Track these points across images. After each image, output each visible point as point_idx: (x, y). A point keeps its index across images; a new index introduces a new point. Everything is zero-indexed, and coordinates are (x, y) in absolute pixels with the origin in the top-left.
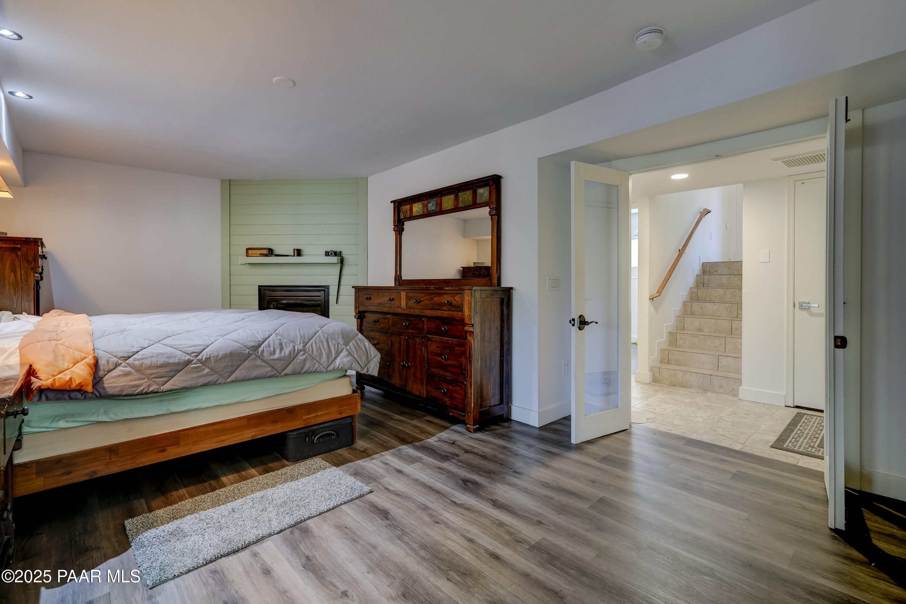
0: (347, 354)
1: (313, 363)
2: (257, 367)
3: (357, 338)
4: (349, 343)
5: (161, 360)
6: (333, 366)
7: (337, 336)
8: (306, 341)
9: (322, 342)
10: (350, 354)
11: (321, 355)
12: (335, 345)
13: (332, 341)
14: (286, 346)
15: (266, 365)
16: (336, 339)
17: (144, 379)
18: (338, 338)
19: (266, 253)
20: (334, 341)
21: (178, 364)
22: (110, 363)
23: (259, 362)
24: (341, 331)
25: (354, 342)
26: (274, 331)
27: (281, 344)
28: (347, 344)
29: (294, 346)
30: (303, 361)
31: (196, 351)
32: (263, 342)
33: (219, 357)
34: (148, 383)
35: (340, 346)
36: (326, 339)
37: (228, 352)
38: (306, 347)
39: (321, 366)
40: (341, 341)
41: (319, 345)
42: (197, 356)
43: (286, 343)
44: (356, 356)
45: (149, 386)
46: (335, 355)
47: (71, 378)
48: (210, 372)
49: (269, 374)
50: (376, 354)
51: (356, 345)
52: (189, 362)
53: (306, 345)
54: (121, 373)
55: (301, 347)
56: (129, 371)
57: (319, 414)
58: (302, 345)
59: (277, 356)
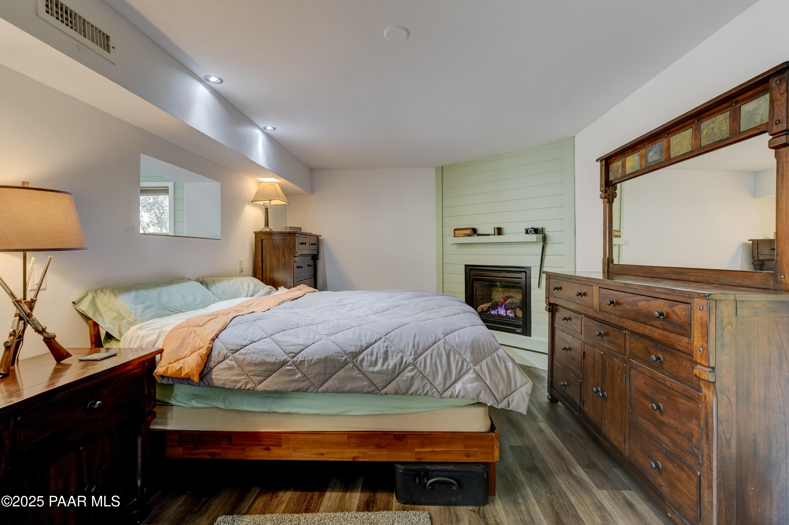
0: (474, 378)
1: (424, 384)
2: (353, 379)
3: (495, 354)
4: (482, 360)
5: (260, 358)
6: (450, 392)
7: (463, 350)
8: (419, 352)
9: (439, 355)
10: (479, 377)
11: (435, 374)
12: (458, 362)
13: (455, 356)
14: (392, 356)
15: (364, 378)
16: (462, 353)
17: (244, 375)
18: (464, 352)
20: (457, 357)
21: (274, 363)
22: (221, 354)
23: (355, 373)
24: (473, 343)
25: (489, 360)
26: (385, 334)
27: (386, 353)
28: (476, 362)
29: (402, 358)
30: (410, 379)
31: (294, 351)
32: (366, 348)
33: (313, 362)
34: (246, 380)
35: (465, 364)
36: (447, 352)
37: (323, 357)
38: (418, 360)
39: (433, 389)
40: (468, 356)
41: (436, 359)
42: (293, 357)
43: (393, 353)
44: (488, 381)
45: (247, 383)
46: (456, 376)
47: (181, 368)
48: (302, 377)
49: (365, 390)
50: (524, 382)
51: (491, 366)
52: (284, 363)
53: (418, 357)
54: (226, 367)
55: (410, 360)
56: (233, 365)
57: (436, 450)
58: (412, 357)
59: (377, 368)
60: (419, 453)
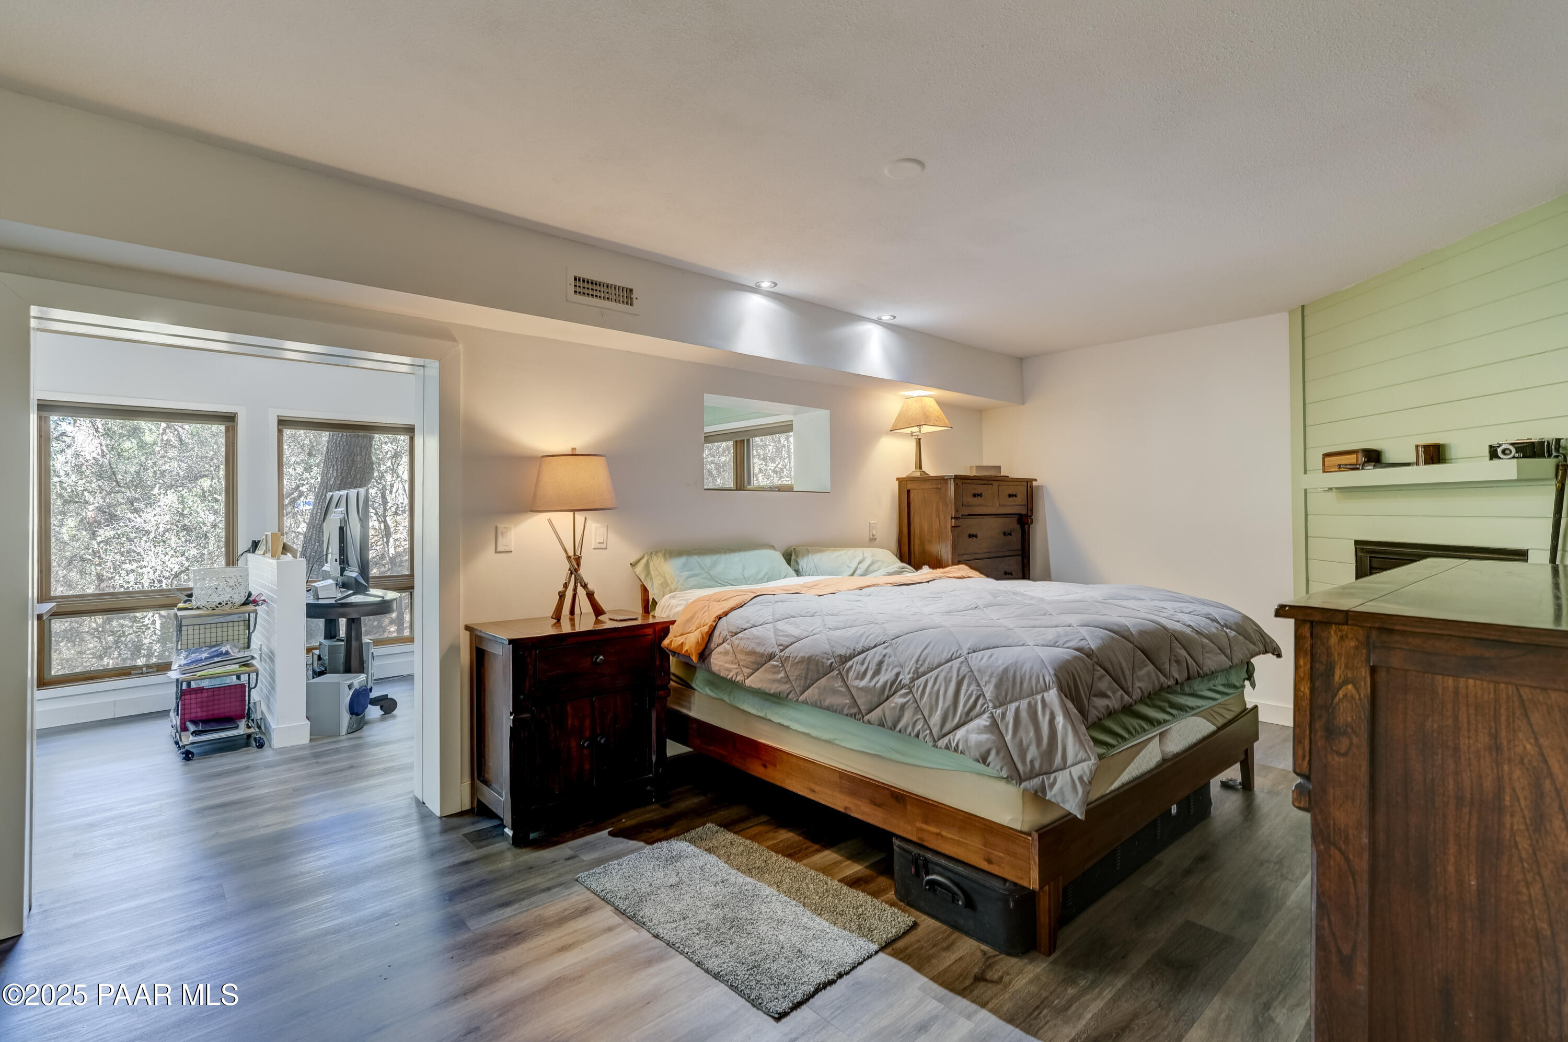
0: (986, 727)
1: (915, 719)
2: (835, 692)
3: (1039, 697)
4: (1011, 702)
5: (751, 646)
6: (947, 741)
7: (986, 678)
8: (921, 670)
9: (947, 681)
10: (994, 726)
11: (933, 708)
12: (971, 695)
13: (969, 685)
14: (887, 670)
15: (847, 693)
16: (982, 684)
17: (736, 664)
18: (986, 683)
19: (1354, 461)
20: (973, 687)
21: (762, 655)
22: (721, 635)
23: (838, 684)
24: (1006, 671)
25: (1024, 704)
26: (893, 637)
27: (880, 663)
28: (1001, 701)
29: (898, 674)
30: (899, 707)
31: (784, 643)
32: (859, 653)
33: (796, 660)
34: (737, 670)
35: (981, 702)
36: (960, 677)
37: (807, 655)
38: (916, 682)
39: (926, 730)
40: (989, 691)
41: (940, 686)
42: (782, 651)
43: (888, 665)
44: (1008, 738)
45: (737, 674)
46: (960, 718)
47: (682, 643)
48: (784, 677)
49: (846, 711)
50: (1079, 757)
51: (1024, 714)
52: (771, 657)
53: (918, 678)
54: (723, 651)
55: (906, 681)
56: (728, 650)
57: (944, 833)
58: (911, 675)
59: (863, 683)
60: (922, 830)
